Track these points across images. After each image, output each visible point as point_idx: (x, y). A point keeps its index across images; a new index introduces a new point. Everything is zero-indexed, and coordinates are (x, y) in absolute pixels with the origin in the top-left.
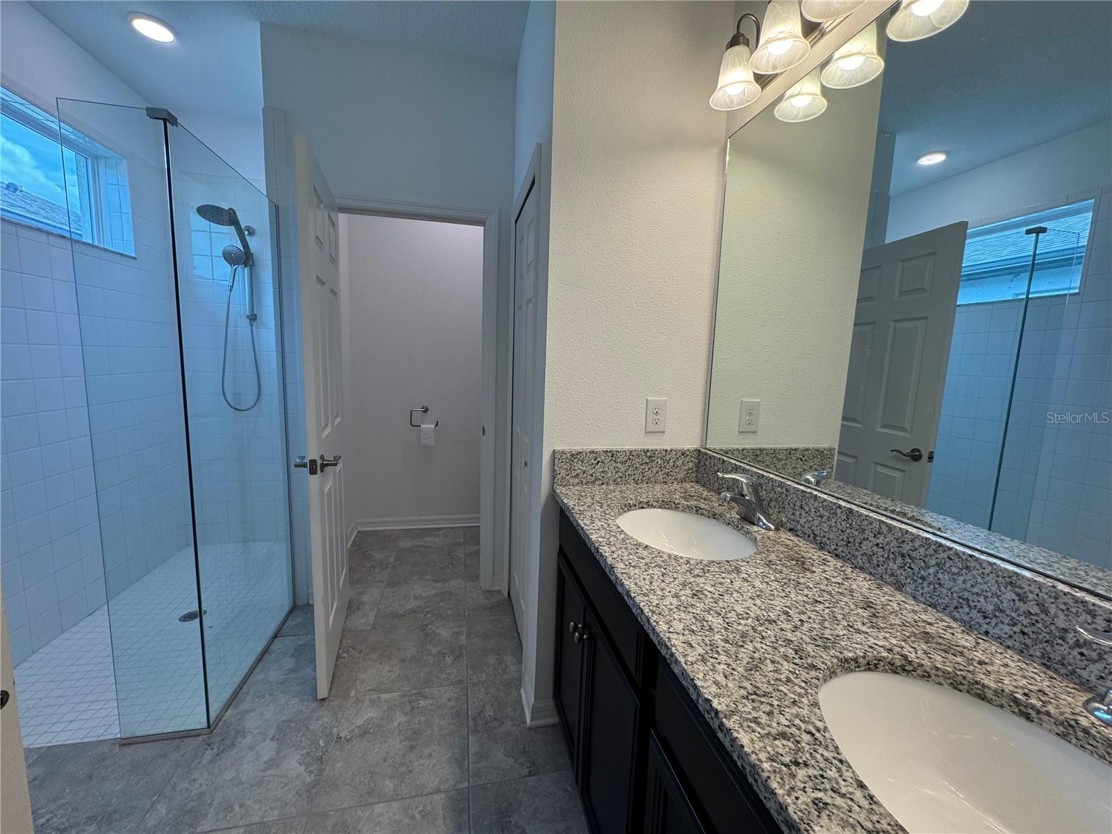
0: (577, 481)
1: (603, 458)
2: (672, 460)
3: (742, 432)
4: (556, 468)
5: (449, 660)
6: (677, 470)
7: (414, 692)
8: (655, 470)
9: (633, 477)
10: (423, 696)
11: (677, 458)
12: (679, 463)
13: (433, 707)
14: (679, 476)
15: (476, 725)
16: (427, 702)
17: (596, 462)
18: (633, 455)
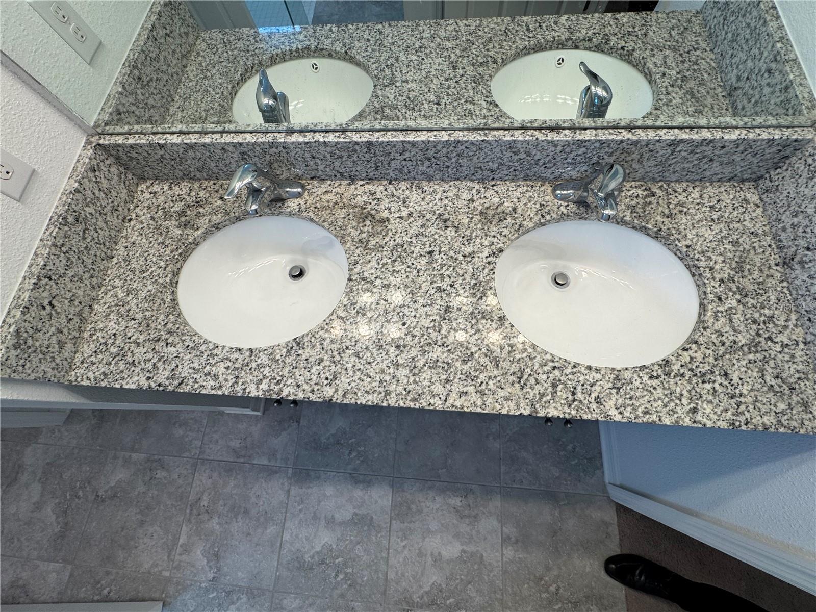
0: (69, 346)
1: (46, 294)
2: (97, 192)
3: (91, 61)
4: (32, 377)
5: (161, 474)
6: (114, 194)
7: (188, 511)
8: (101, 223)
9: (99, 259)
10: (197, 502)
11: (96, 182)
12: (105, 184)
13: (213, 493)
14: (124, 194)
15: (244, 456)
16: (205, 498)
17: (48, 308)
18: (63, 245)
